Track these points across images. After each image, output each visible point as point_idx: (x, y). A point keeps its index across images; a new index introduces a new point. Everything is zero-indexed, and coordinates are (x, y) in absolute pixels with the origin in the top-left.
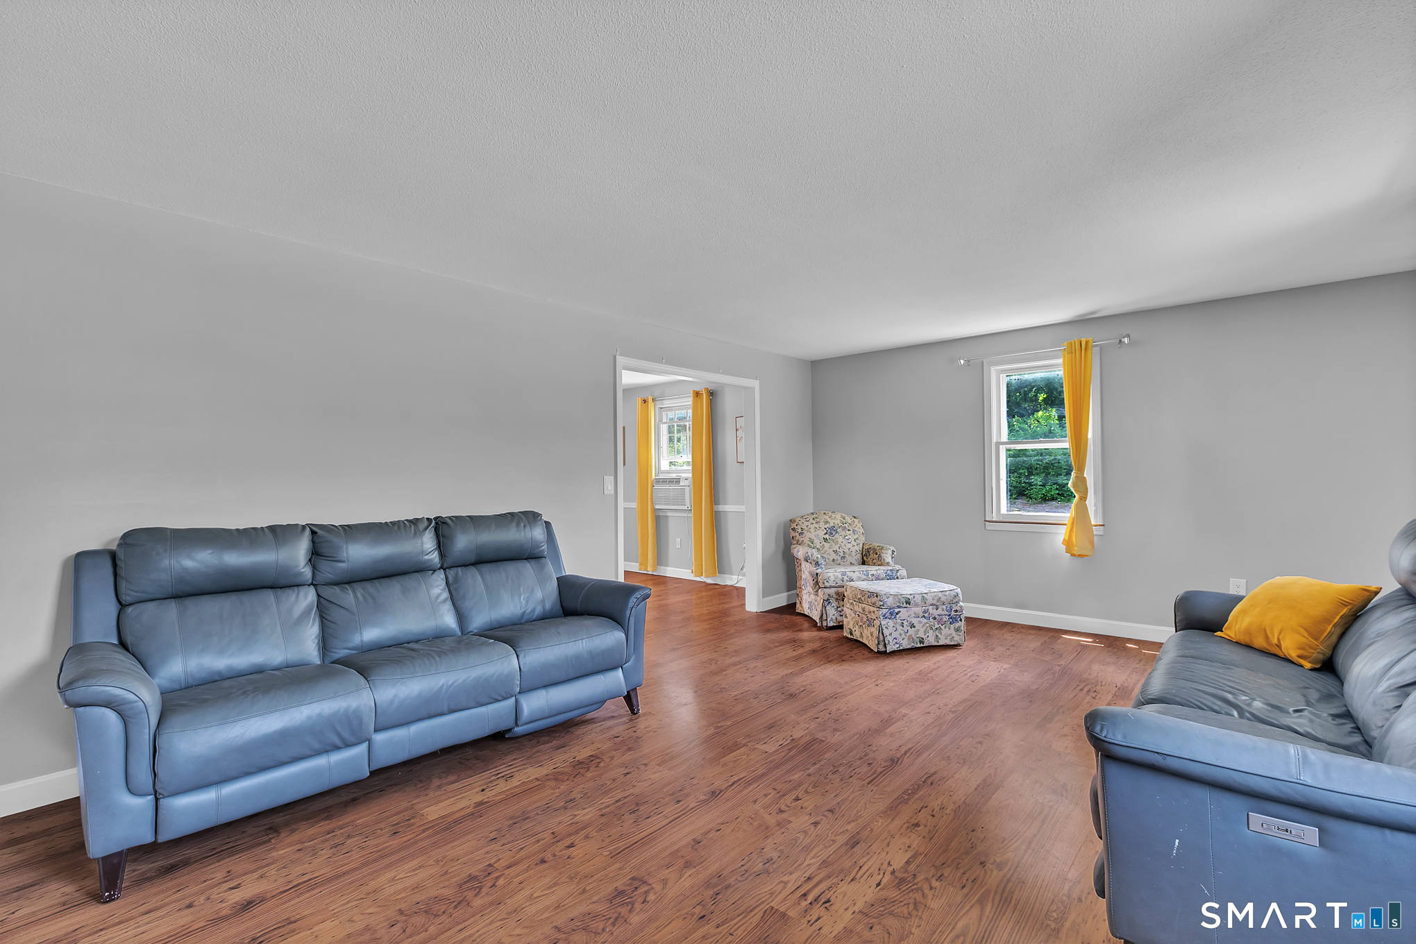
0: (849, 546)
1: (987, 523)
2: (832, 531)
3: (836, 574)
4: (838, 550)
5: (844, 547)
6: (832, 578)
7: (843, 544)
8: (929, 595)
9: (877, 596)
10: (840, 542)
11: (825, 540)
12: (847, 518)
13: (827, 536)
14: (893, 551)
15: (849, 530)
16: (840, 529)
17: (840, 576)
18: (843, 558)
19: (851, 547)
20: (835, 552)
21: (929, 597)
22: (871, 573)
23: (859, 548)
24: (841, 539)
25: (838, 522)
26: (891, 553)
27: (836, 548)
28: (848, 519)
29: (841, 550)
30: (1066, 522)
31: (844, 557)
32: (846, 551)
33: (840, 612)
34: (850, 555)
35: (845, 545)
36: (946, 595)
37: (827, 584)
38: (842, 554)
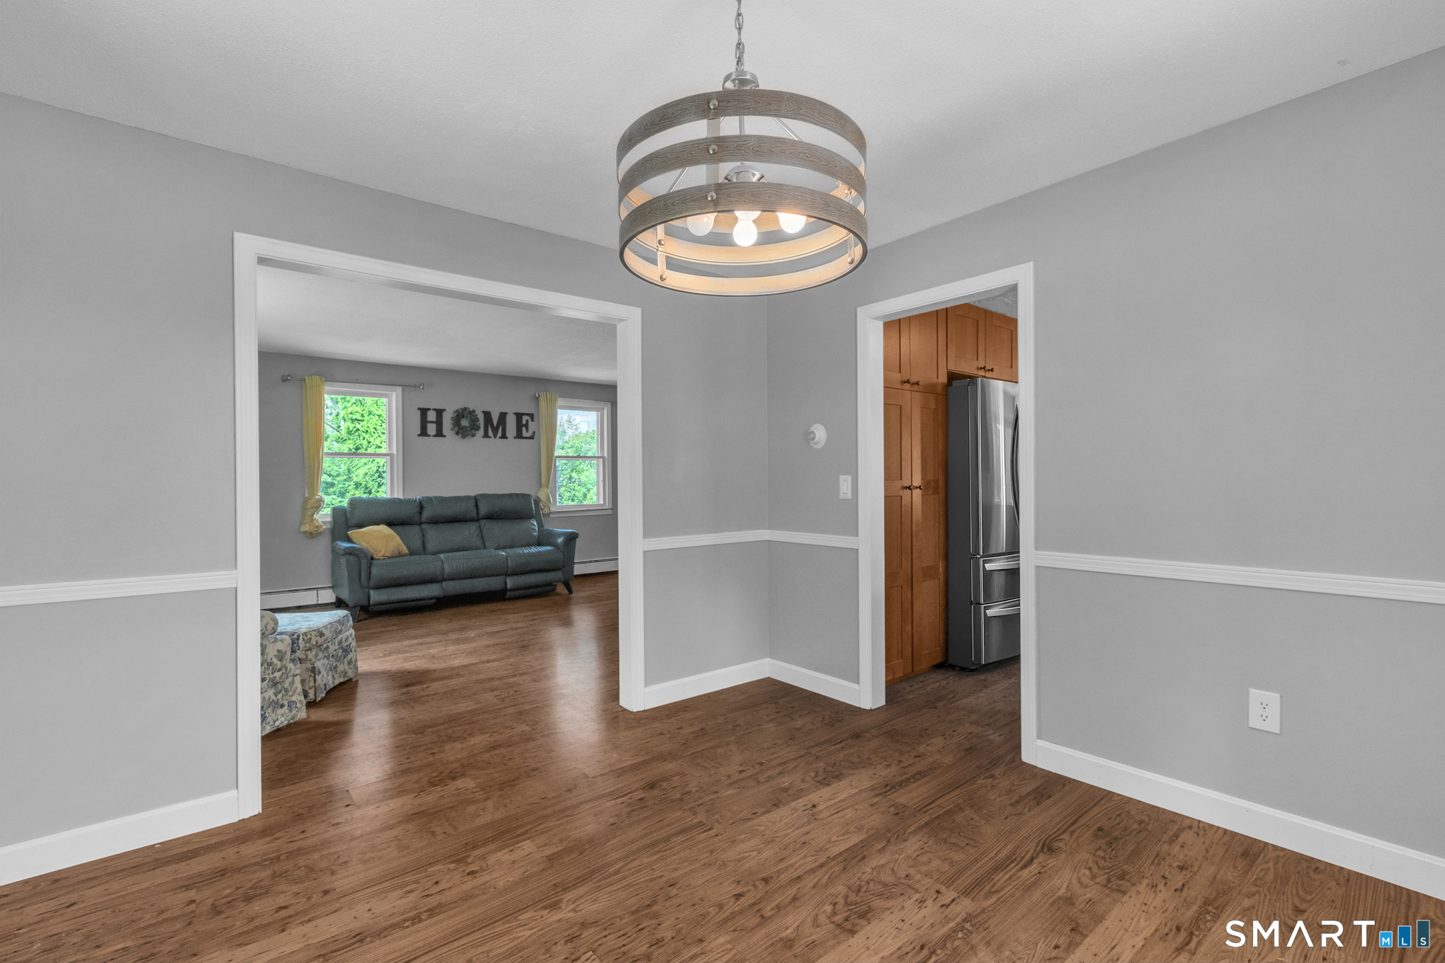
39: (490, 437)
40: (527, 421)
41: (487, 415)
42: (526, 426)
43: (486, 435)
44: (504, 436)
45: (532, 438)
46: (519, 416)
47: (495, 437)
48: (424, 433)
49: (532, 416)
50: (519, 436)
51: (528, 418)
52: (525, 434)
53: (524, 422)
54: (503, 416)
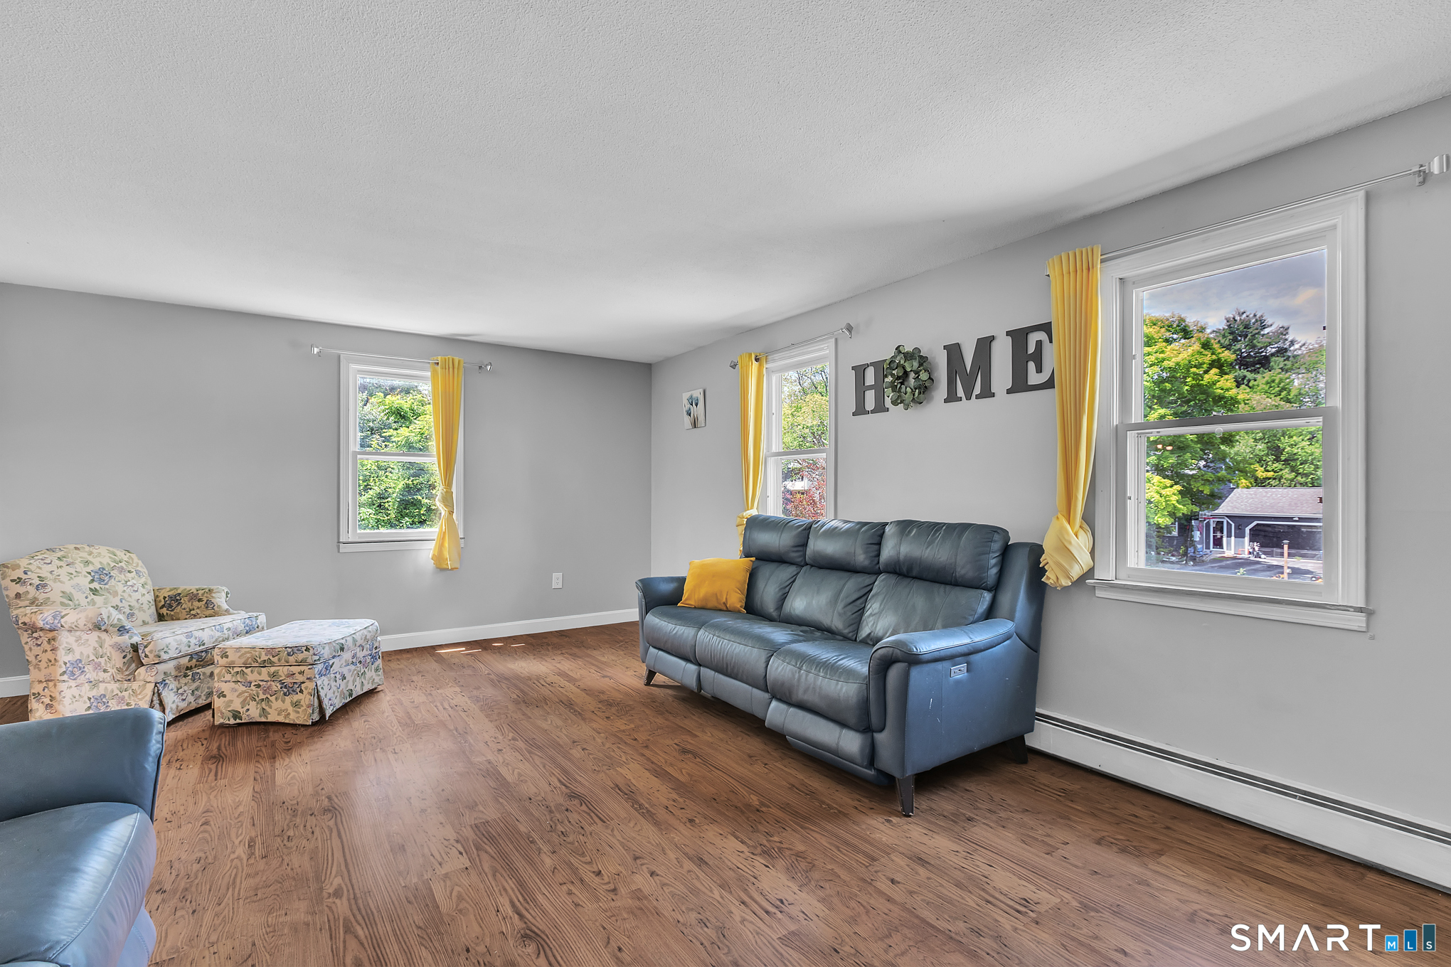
0: (137, 596)
1: (341, 545)
2: (101, 576)
3: (178, 638)
4: (120, 605)
5: (129, 599)
6: (174, 645)
7: (126, 595)
8: (357, 634)
9: (307, 649)
10: (120, 593)
11: (94, 591)
12: (118, 553)
13: (95, 585)
14: (227, 593)
15: (129, 572)
16: (115, 571)
17: (185, 640)
18: (130, 616)
19: (140, 597)
20: (116, 607)
21: (357, 637)
22: (226, 626)
23: (151, 597)
24: (120, 588)
25: (108, 560)
26: (225, 596)
27: (116, 601)
28: (121, 554)
29: (125, 604)
30: (435, 538)
31: (132, 615)
32: (134, 603)
33: (182, 694)
34: (141, 609)
35: (130, 596)
36: (370, 632)
37: (165, 657)
38: (127, 611)
39: (960, 399)
40: (1039, 343)
41: (954, 351)
42: (1038, 357)
43: (952, 397)
44: (987, 393)
45: (1050, 384)
46: (1019, 337)
47: (969, 398)
48: (860, 410)
49: (1046, 328)
50: (1020, 384)
51: (1041, 336)
52: (1034, 378)
53: (1031, 349)
54: (985, 345)
